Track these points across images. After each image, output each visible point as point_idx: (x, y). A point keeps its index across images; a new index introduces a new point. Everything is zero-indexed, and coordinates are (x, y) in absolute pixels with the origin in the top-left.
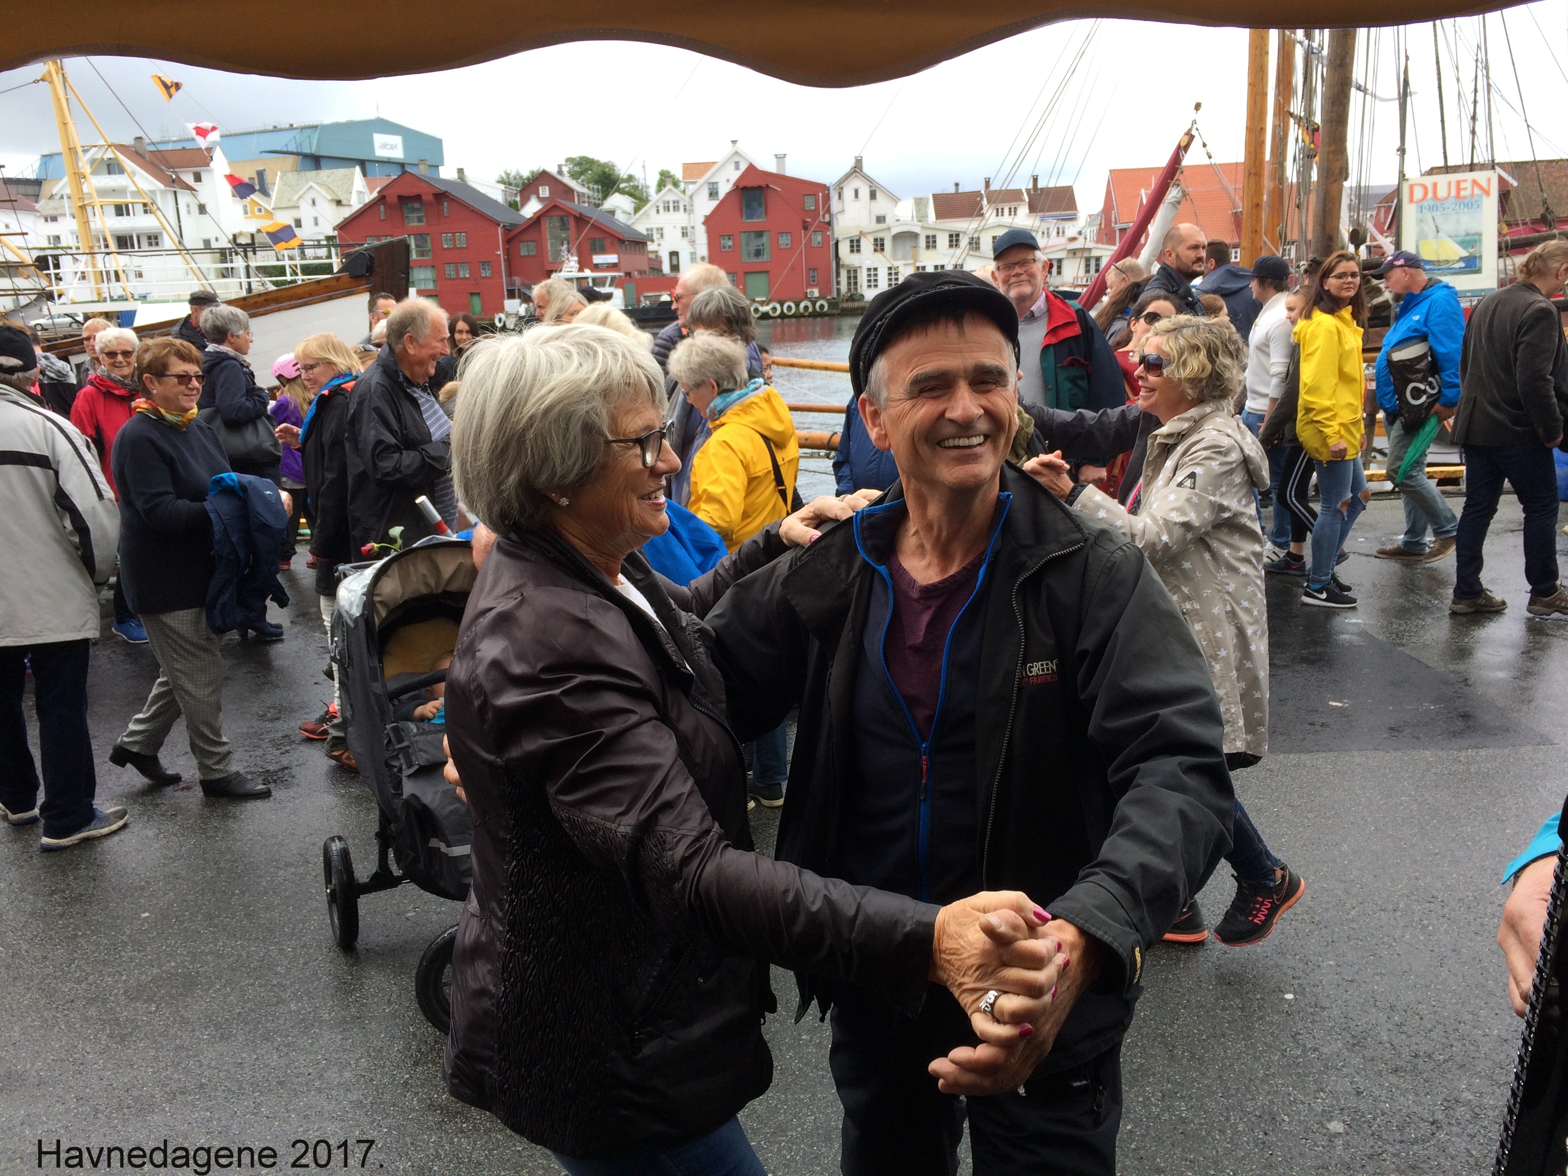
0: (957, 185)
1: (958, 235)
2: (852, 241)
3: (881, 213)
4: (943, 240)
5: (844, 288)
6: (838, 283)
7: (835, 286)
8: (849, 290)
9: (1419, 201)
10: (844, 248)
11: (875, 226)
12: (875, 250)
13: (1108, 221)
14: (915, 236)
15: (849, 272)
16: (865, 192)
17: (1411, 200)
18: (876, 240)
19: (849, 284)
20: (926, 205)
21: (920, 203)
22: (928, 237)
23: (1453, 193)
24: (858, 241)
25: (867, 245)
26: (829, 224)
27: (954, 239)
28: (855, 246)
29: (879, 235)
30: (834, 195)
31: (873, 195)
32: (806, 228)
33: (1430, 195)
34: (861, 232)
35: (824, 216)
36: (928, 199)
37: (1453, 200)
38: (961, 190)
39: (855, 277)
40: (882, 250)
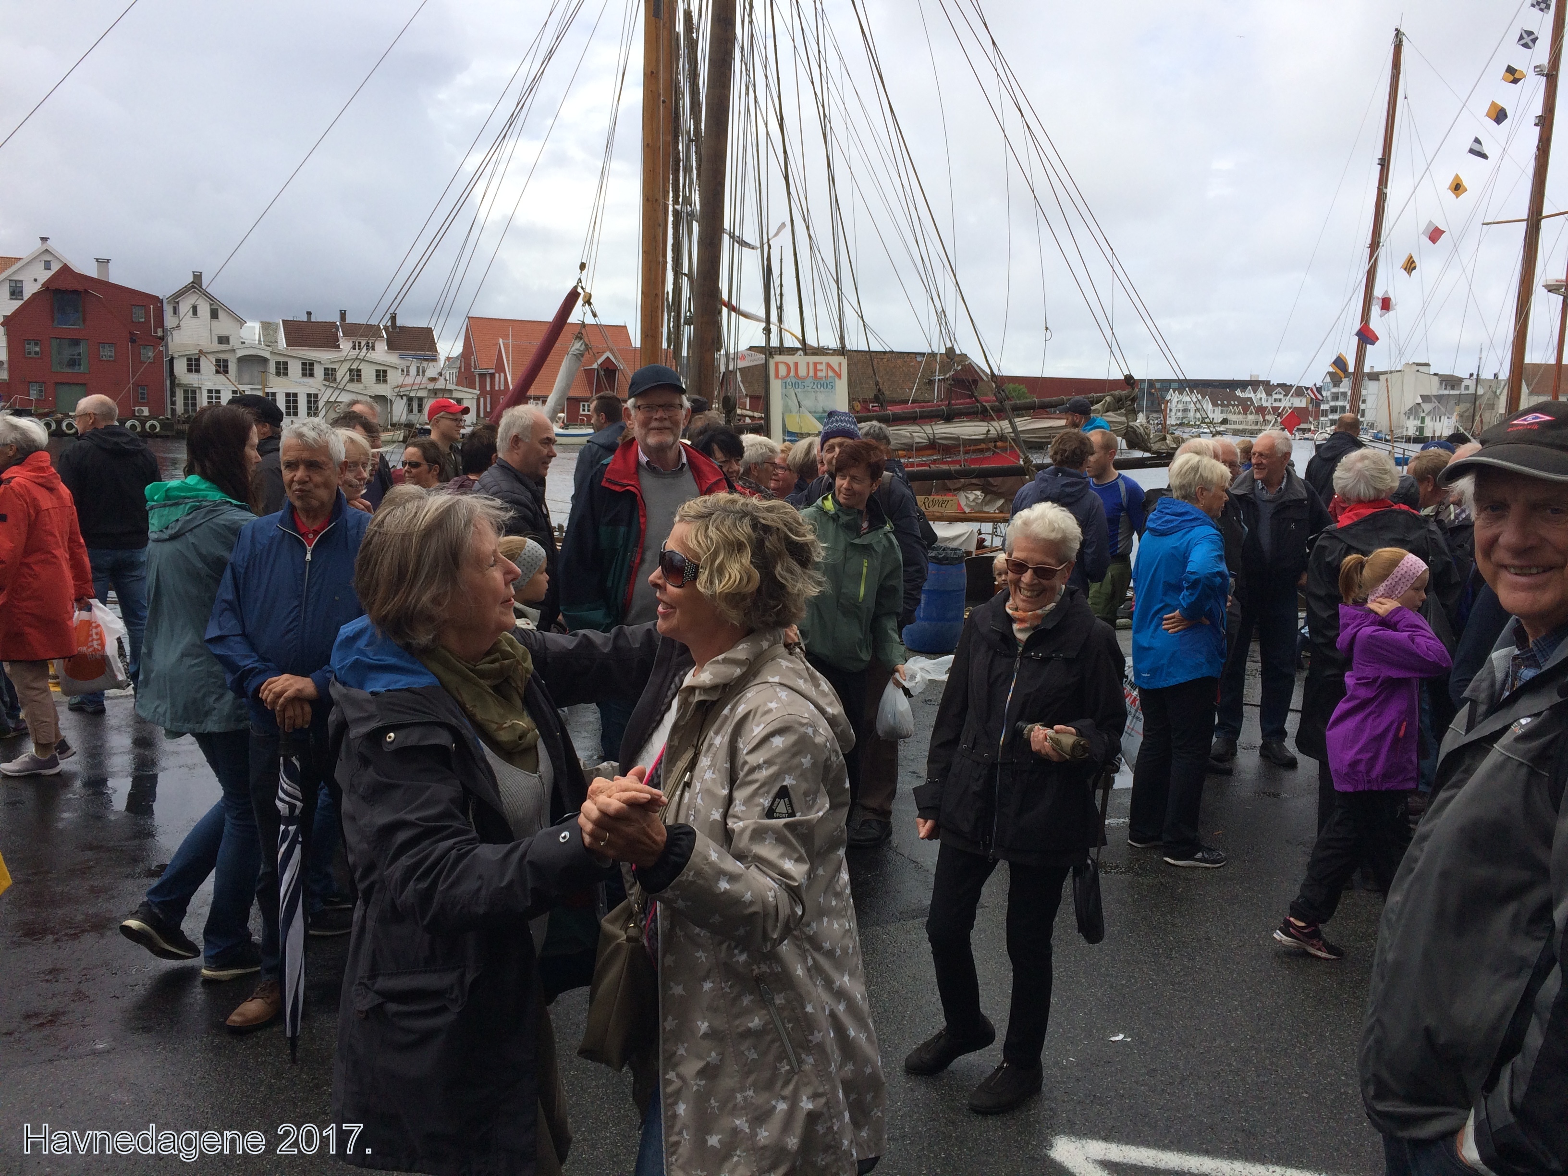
0: (309, 314)
1: (312, 364)
2: (189, 360)
3: (224, 333)
4: (295, 368)
5: (180, 408)
6: (173, 403)
7: (169, 406)
8: (186, 411)
9: (783, 378)
10: (180, 367)
11: (216, 346)
12: (217, 372)
13: (468, 366)
14: (264, 361)
15: (186, 392)
16: (204, 309)
17: (777, 376)
18: (218, 361)
19: (186, 405)
20: (276, 331)
21: (267, 326)
22: (278, 363)
23: (811, 373)
24: (198, 360)
25: (207, 366)
26: (162, 338)
27: (308, 369)
28: (194, 365)
29: (222, 356)
30: (168, 310)
31: (214, 315)
32: (133, 341)
33: (792, 373)
34: (200, 351)
35: (156, 332)
36: (277, 325)
37: (811, 380)
38: (313, 320)
39: (194, 398)
40: (226, 372)
